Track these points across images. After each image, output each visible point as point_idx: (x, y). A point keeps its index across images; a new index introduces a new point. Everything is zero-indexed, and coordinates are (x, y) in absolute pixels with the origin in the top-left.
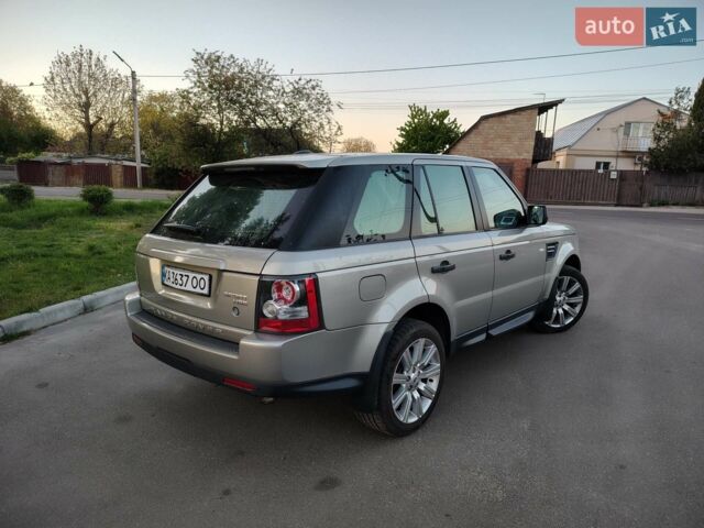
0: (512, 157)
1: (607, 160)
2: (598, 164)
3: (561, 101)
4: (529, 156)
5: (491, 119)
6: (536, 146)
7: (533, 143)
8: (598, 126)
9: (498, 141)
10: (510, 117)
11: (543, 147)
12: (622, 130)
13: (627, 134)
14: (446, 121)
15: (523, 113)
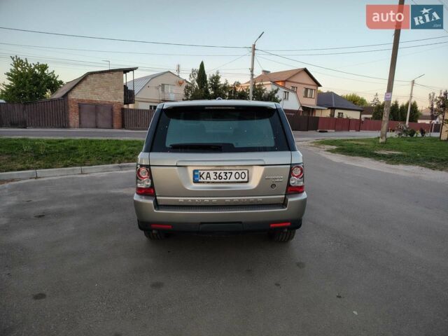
0: (111, 101)
1: (155, 104)
2: (151, 107)
3: (136, 69)
4: (122, 100)
5: (94, 75)
6: (125, 94)
7: (123, 93)
8: (149, 85)
9: (101, 90)
10: (107, 75)
11: (129, 96)
12: (160, 88)
13: (163, 90)
14: (46, 72)
15: (115, 73)
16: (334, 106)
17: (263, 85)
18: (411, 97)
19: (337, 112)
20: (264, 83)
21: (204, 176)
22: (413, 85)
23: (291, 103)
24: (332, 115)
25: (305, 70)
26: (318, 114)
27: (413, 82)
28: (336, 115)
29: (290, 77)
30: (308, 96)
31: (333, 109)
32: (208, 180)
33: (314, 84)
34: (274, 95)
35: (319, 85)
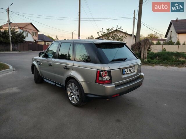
16: (45, 40)
17: (15, 29)
18: (73, 38)
19: (47, 43)
20: (16, 28)
21: (126, 71)
22: (73, 34)
23: (29, 38)
24: (45, 44)
25: (31, 24)
26: (40, 43)
27: (73, 33)
28: (47, 44)
29: (25, 26)
30: (34, 35)
31: (45, 41)
32: (128, 73)
33: (36, 30)
34: (22, 34)
35: (38, 31)
